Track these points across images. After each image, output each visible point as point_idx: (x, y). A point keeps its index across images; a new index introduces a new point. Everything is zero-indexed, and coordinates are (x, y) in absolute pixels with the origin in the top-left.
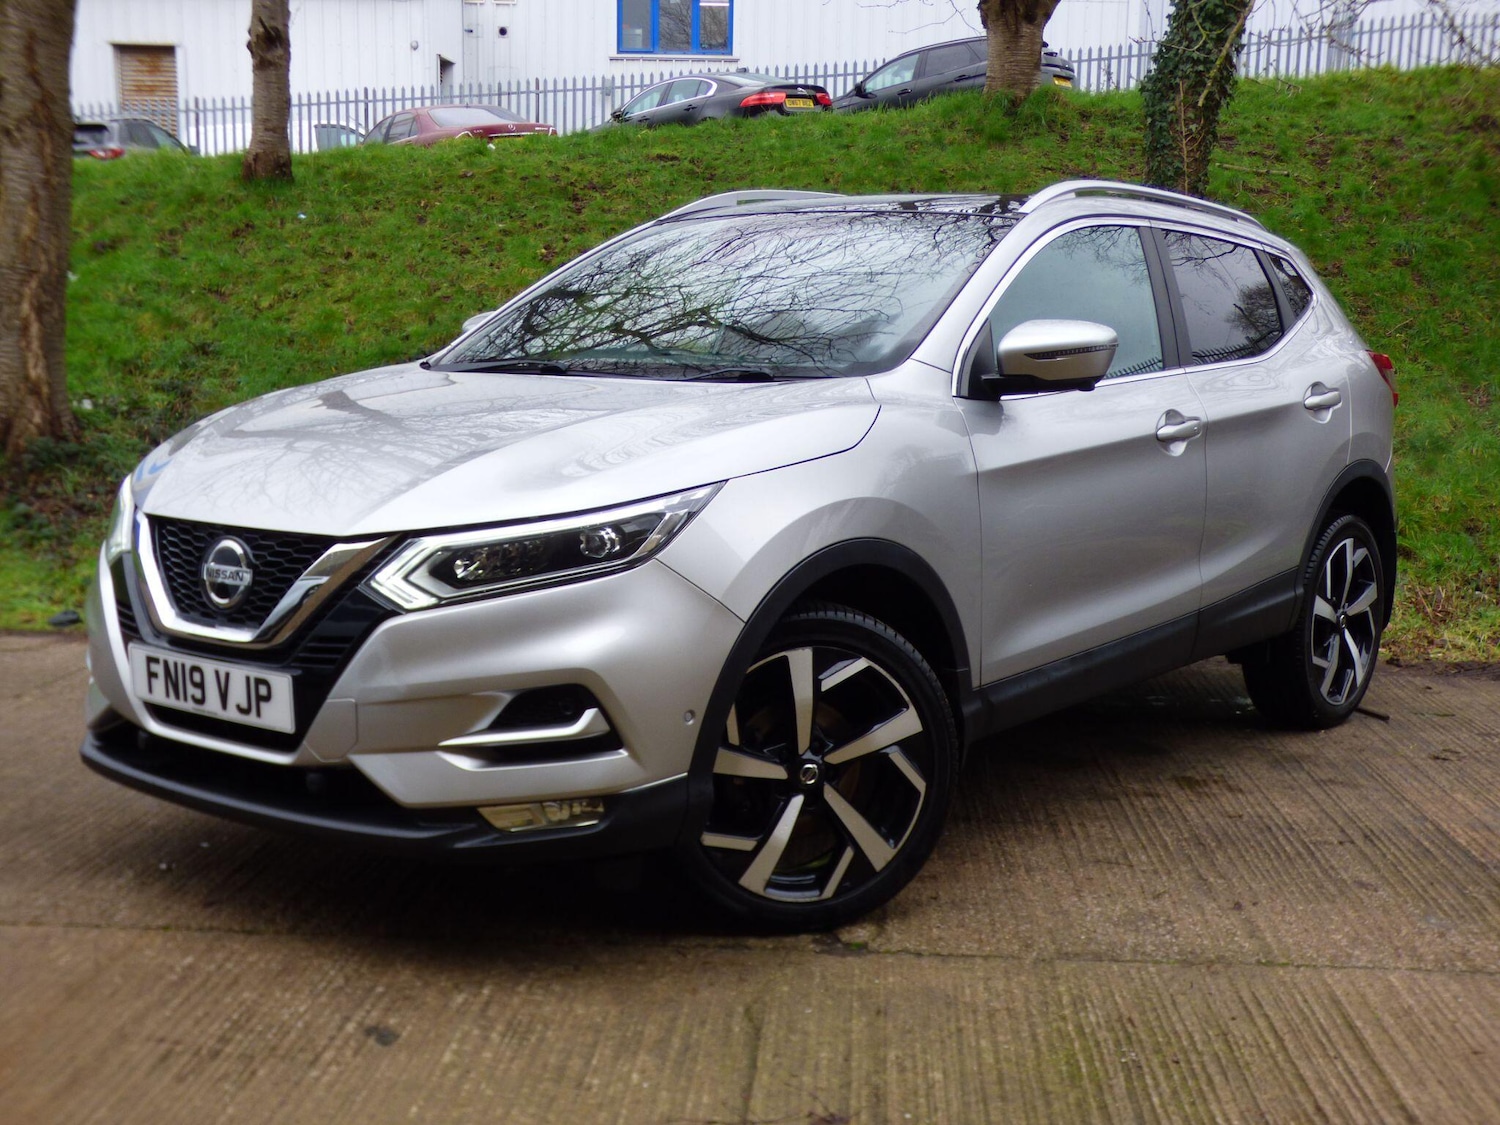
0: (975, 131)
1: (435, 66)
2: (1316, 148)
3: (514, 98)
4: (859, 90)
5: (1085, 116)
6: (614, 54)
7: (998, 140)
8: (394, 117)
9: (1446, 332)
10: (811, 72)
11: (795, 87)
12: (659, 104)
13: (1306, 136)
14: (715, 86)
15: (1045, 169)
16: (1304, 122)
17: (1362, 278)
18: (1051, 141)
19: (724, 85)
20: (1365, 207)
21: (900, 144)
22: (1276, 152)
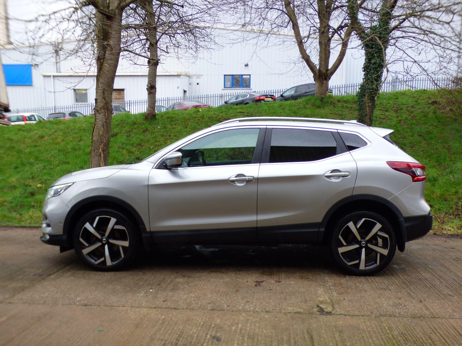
0: (313, 105)
1: (183, 92)
2: (395, 108)
3: (201, 99)
4: (282, 96)
5: (339, 101)
6: (223, 88)
7: (319, 107)
8: (175, 104)
9: (432, 152)
10: (270, 92)
11: (267, 95)
12: (236, 99)
13: (392, 106)
14: (249, 95)
15: (331, 114)
16: (391, 102)
17: (411, 139)
18: (331, 107)
19: (251, 95)
20: (409, 122)
21: (296, 108)
22: (385, 109)
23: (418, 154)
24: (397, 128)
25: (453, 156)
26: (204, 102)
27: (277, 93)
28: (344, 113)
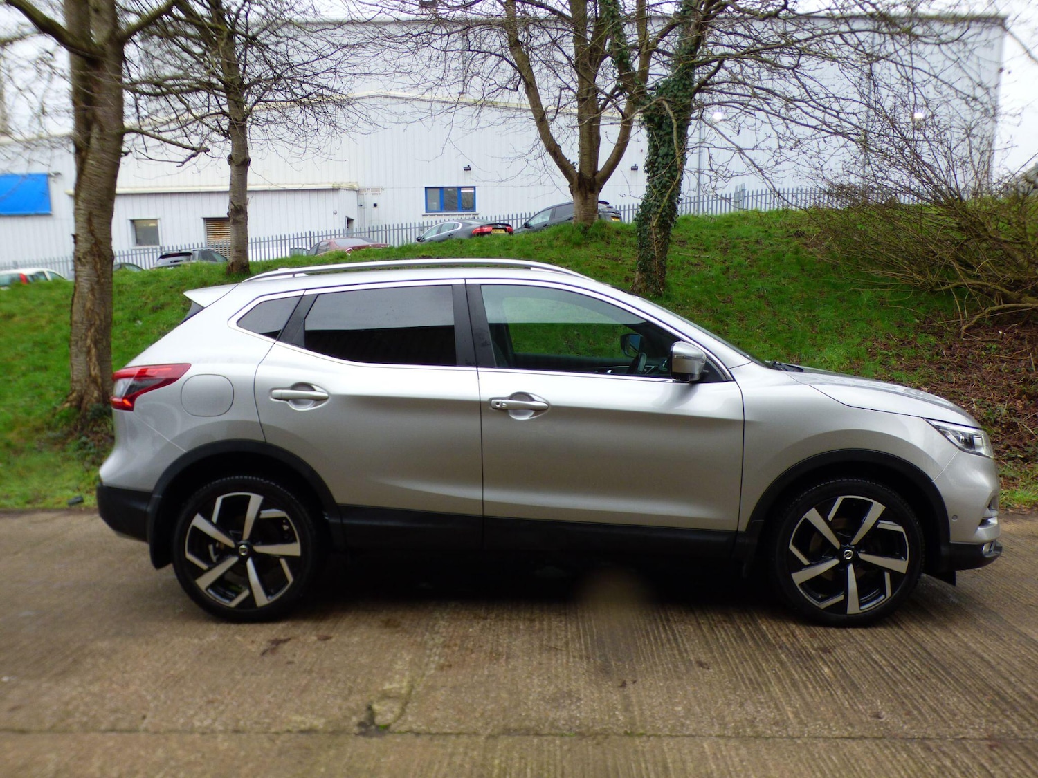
0: (567, 241)
1: (344, 222)
2: (722, 245)
3: (376, 233)
4: (526, 225)
5: (618, 233)
6: (424, 213)
7: (578, 245)
8: (319, 244)
9: (780, 328)
10: (506, 218)
11: (496, 224)
12: (438, 232)
13: (718, 240)
14: (461, 225)
15: (598, 257)
16: (718, 234)
17: (741, 304)
18: (602, 244)
19: (465, 225)
20: (744, 271)
21: (532, 247)
22: (704, 247)
23: (751, 333)
24: (720, 281)
25: (819, 337)
26: (376, 240)
27: (515, 221)
28: (623, 255)
